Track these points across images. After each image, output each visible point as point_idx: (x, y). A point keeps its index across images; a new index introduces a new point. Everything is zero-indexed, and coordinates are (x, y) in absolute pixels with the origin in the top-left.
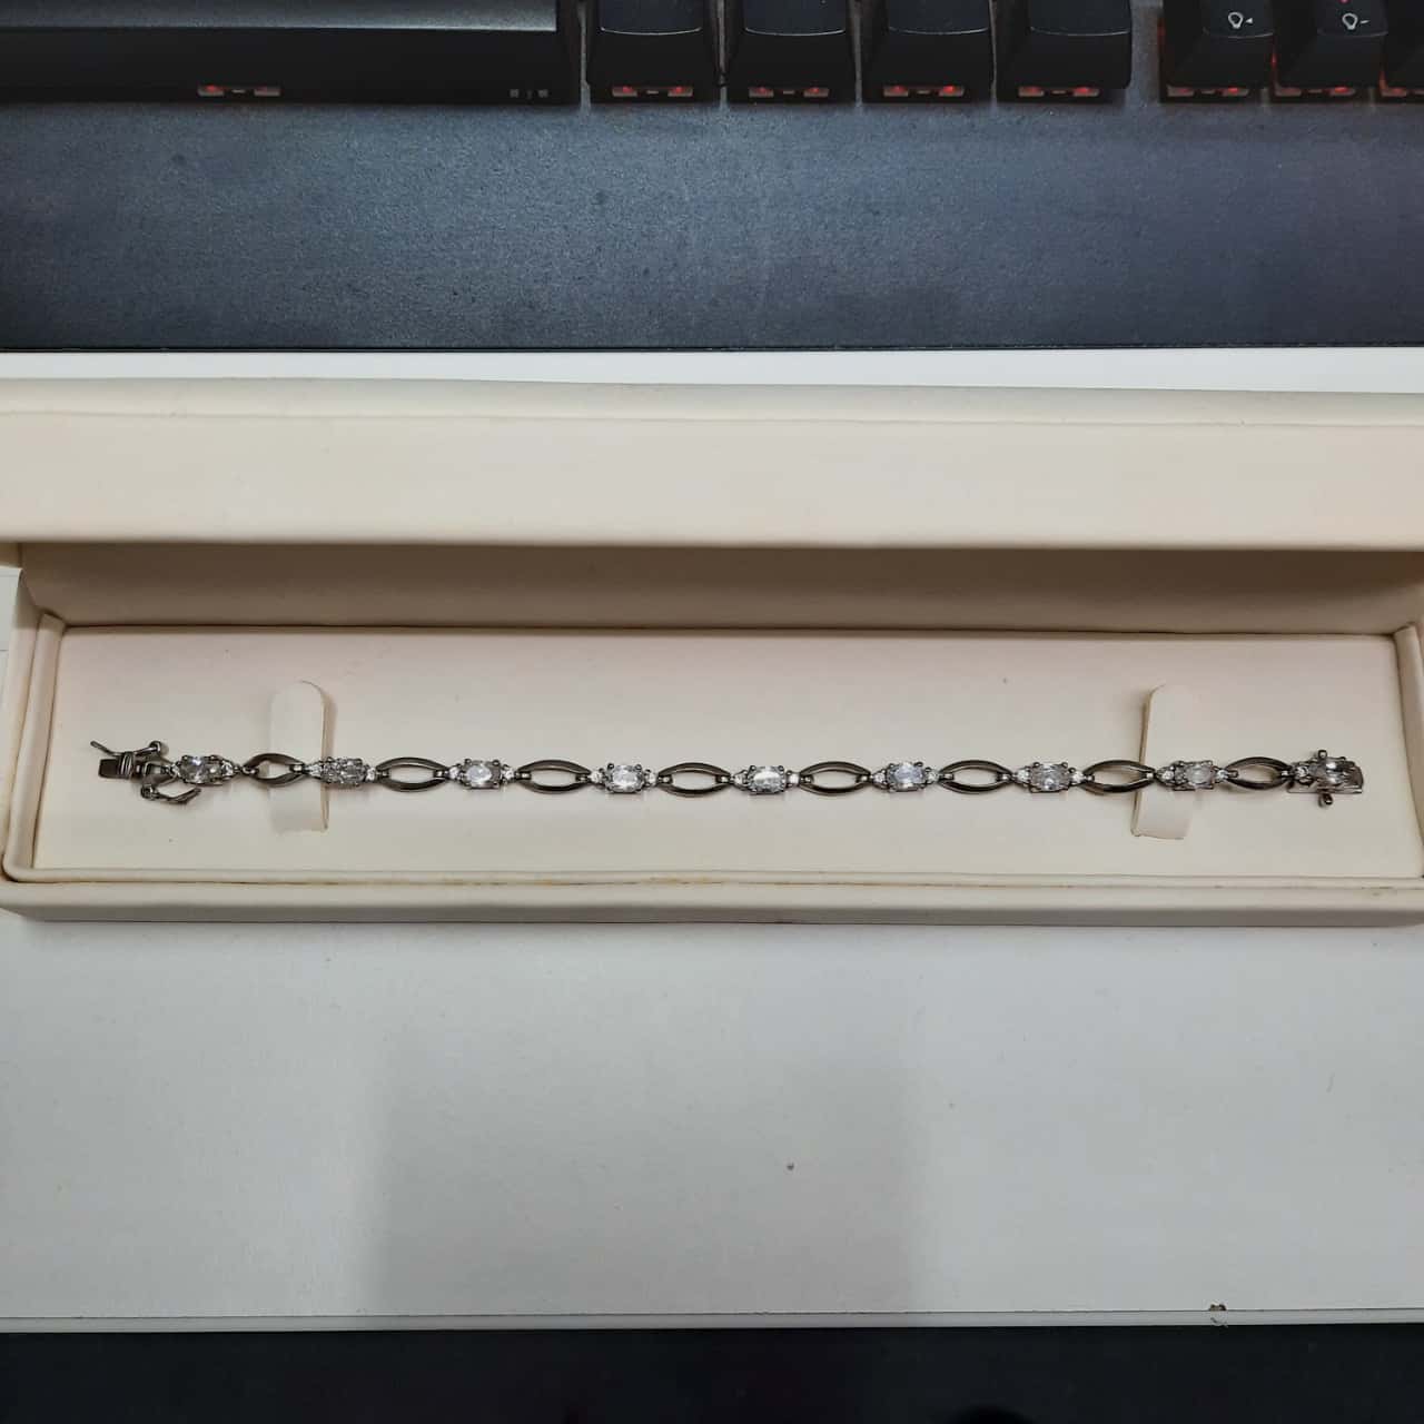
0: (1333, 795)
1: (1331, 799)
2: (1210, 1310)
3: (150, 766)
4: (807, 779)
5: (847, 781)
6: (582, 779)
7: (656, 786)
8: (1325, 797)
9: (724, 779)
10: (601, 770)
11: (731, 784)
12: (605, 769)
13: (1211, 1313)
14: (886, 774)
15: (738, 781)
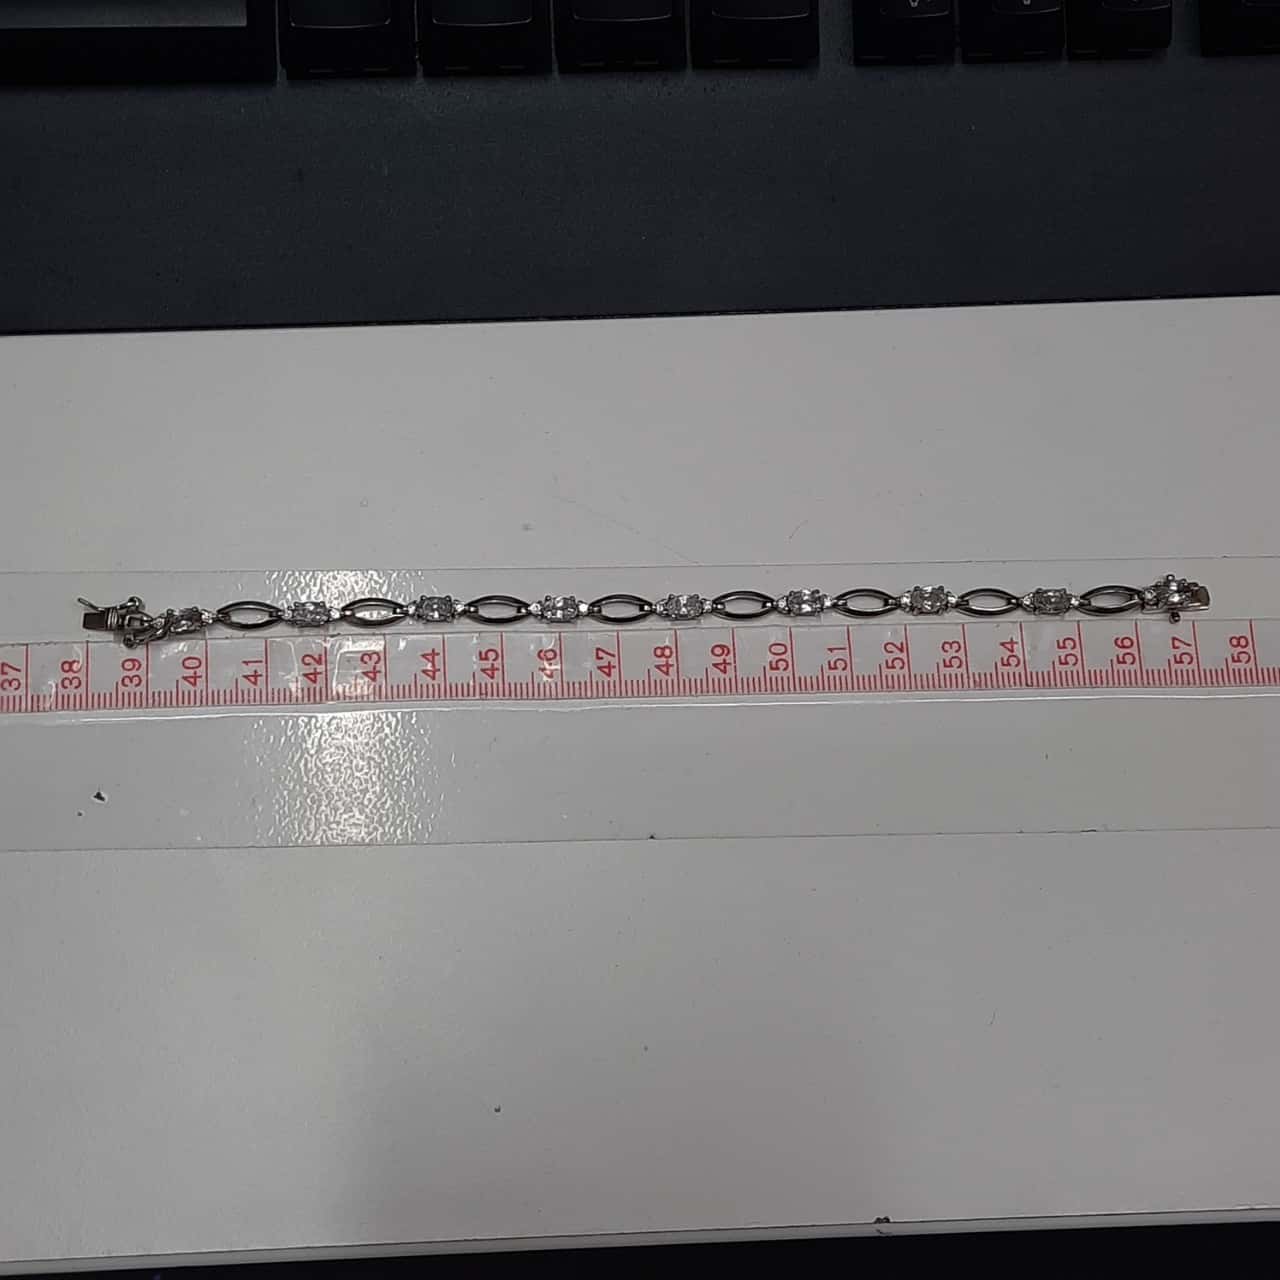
0: (1180, 613)
1: (1178, 616)
2: (875, 1223)
3: (130, 619)
4: (719, 606)
5: (754, 607)
6: (523, 611)
7: (587, 615)
8: (1174, 613)
9: (646, 608)
10: (539, 602)
11: (652, 612)
12: (543, 600)
13: (877, 1225)
14: (787, 600)
15: (660, 609)
